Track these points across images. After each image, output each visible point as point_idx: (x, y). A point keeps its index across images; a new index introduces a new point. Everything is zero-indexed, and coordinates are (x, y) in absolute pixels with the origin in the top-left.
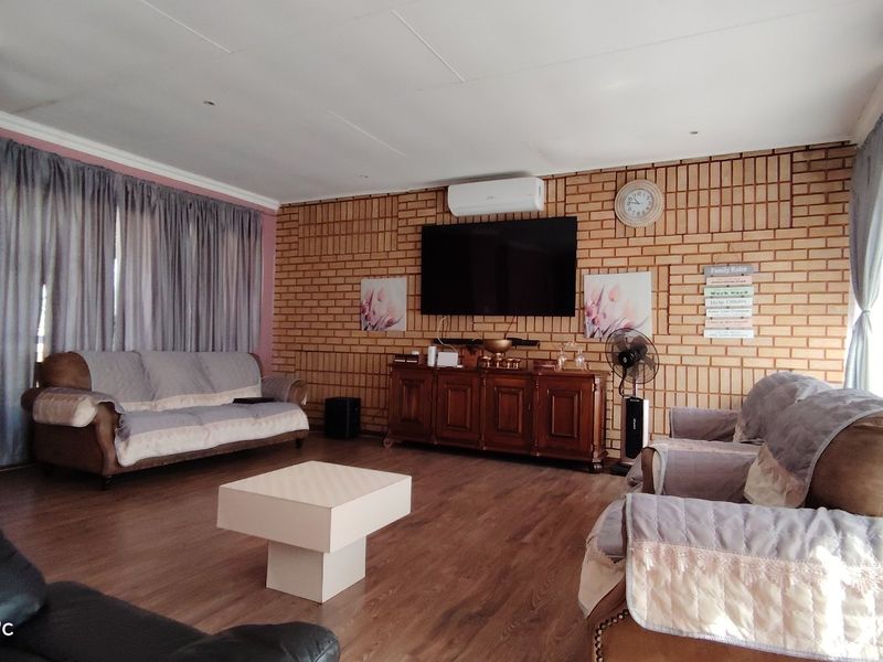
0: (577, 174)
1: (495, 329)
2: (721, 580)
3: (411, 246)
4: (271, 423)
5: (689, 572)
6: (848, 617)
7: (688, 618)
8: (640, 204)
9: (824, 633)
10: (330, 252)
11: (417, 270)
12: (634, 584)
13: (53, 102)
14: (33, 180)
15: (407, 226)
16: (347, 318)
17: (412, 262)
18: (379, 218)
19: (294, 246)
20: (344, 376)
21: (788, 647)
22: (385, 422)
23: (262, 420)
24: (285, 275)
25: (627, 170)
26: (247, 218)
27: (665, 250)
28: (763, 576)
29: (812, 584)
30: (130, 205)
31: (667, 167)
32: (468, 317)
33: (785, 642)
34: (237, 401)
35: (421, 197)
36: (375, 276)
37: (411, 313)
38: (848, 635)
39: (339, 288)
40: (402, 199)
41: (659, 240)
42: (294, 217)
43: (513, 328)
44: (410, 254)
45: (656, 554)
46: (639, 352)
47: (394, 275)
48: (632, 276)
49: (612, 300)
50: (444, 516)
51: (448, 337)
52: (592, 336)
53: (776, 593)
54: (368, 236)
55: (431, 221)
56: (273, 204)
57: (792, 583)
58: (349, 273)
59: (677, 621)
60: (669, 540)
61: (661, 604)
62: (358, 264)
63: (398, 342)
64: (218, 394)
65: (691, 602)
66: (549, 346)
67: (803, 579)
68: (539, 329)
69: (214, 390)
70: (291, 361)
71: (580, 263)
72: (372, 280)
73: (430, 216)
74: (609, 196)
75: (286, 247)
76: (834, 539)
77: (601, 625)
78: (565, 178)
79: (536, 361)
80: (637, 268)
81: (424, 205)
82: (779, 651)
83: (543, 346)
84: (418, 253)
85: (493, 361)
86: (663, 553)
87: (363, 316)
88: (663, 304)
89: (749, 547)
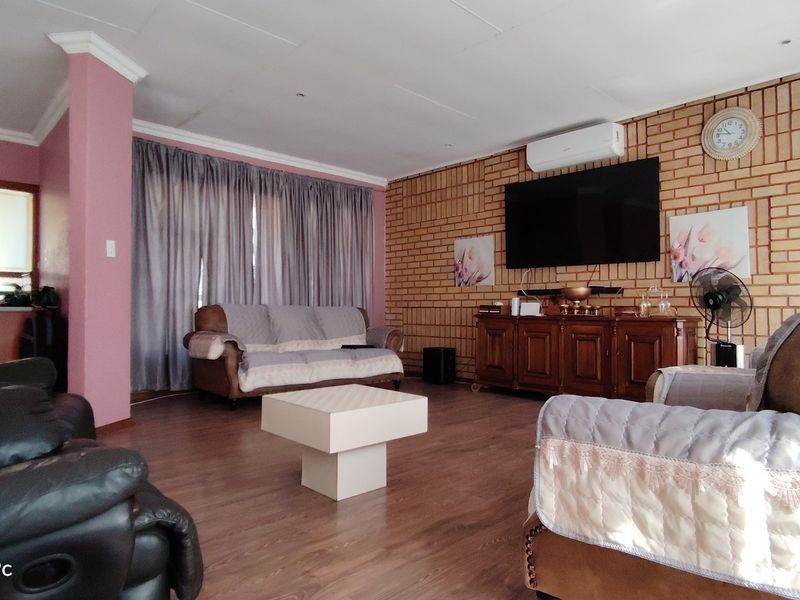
0: (658, 113)
1: (577, 279)
2: (627, 484)
3: (497, 205)
4: (368, 365)
5: (592, 473)
6: (775, 537)
7: (593, 524)
8: (732, 135)
9: (744, 553)
10: (429, 219)
11: (502, 227)
12: (542, 485)
13: (197, 114)
14: (192, 176)
15: (492, 187)
16: (444, 276)
17: (497, 220)
18: (469, 183)
19: (399, 216)
20: (442, 328)
21: (703, 566)
22: (473, 369)
23: (360, 362)
24: (393, 242)
25: (715, 100)
26: (359, 195)
27: (765, 181)
28: (670, 480)
29: (727, 493)
30: (263, 190)
31: (763, 89)
32: (552, 269)
33: (698, 559)
34: (344, 347)
35: (504, 158)
36: (466, 236)
37: (499, 268)
38: (778, 559)
39: (437, 250)
40: (487, 163)
41: (756, 171)
42: (400, 191)
43: (596, 276)
44: (496, 213)
45: (561, 452)
46: (727, 293)
47: (483, 234)
48: (726, 212)
49: (701, 241)
50: (491, 447)
51: (531, 289)
52: (680, 280)
53: (684, 500)
54: (459, 200)
55: (514, 180)
56: (382, 182)
57: (703, 489)
58: (444, 235)
59: (583, 527)
60: (574, 438)
61: (568, 507)
62: (452, 227)
63: (488, 296)
64: (329, 341)
65: (594, 506)
66: (632, 293)
67: (717, 485)
68: (622, 275)
69: (325, 337)
70: (400, 317)
71: (665, 205)
72: (464, 240)
73: (513, 176)
74: (694, 130)
75: (393, 217)
76: (764, 443)
77: (531, 531)
78: (646, 119)
79: (618, 308)
80: (731, 204)
81: (507, 165)
82: (691, 570)
83: (627, 293)
84: (502, 212)
85: (570, 309)
86: (567, 452)
87: (457, 274)
88: (763, 240)
89: (657, 447)
